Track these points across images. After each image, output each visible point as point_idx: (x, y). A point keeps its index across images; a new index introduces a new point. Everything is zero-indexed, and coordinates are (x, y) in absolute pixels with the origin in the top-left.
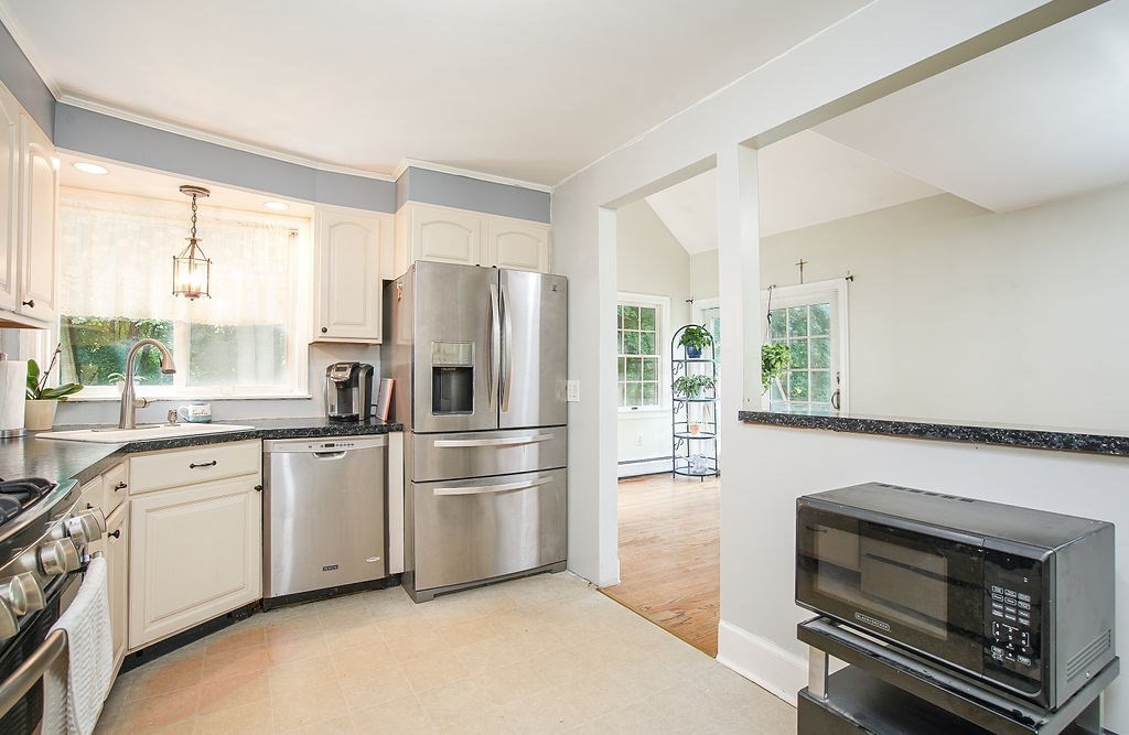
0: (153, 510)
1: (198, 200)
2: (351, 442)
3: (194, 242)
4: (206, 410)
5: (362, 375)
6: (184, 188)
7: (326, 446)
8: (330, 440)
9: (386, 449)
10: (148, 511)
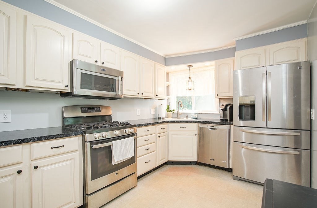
0: (173, 135)
1: (190, 68)
2: (218, 126)
3: (190, 78)
4: (196, 116)
5: (228, 107)
6: (188, 66)
7: (212, 127)
8: (213, 125)
9: (230, 130)
10: (172, 135)
